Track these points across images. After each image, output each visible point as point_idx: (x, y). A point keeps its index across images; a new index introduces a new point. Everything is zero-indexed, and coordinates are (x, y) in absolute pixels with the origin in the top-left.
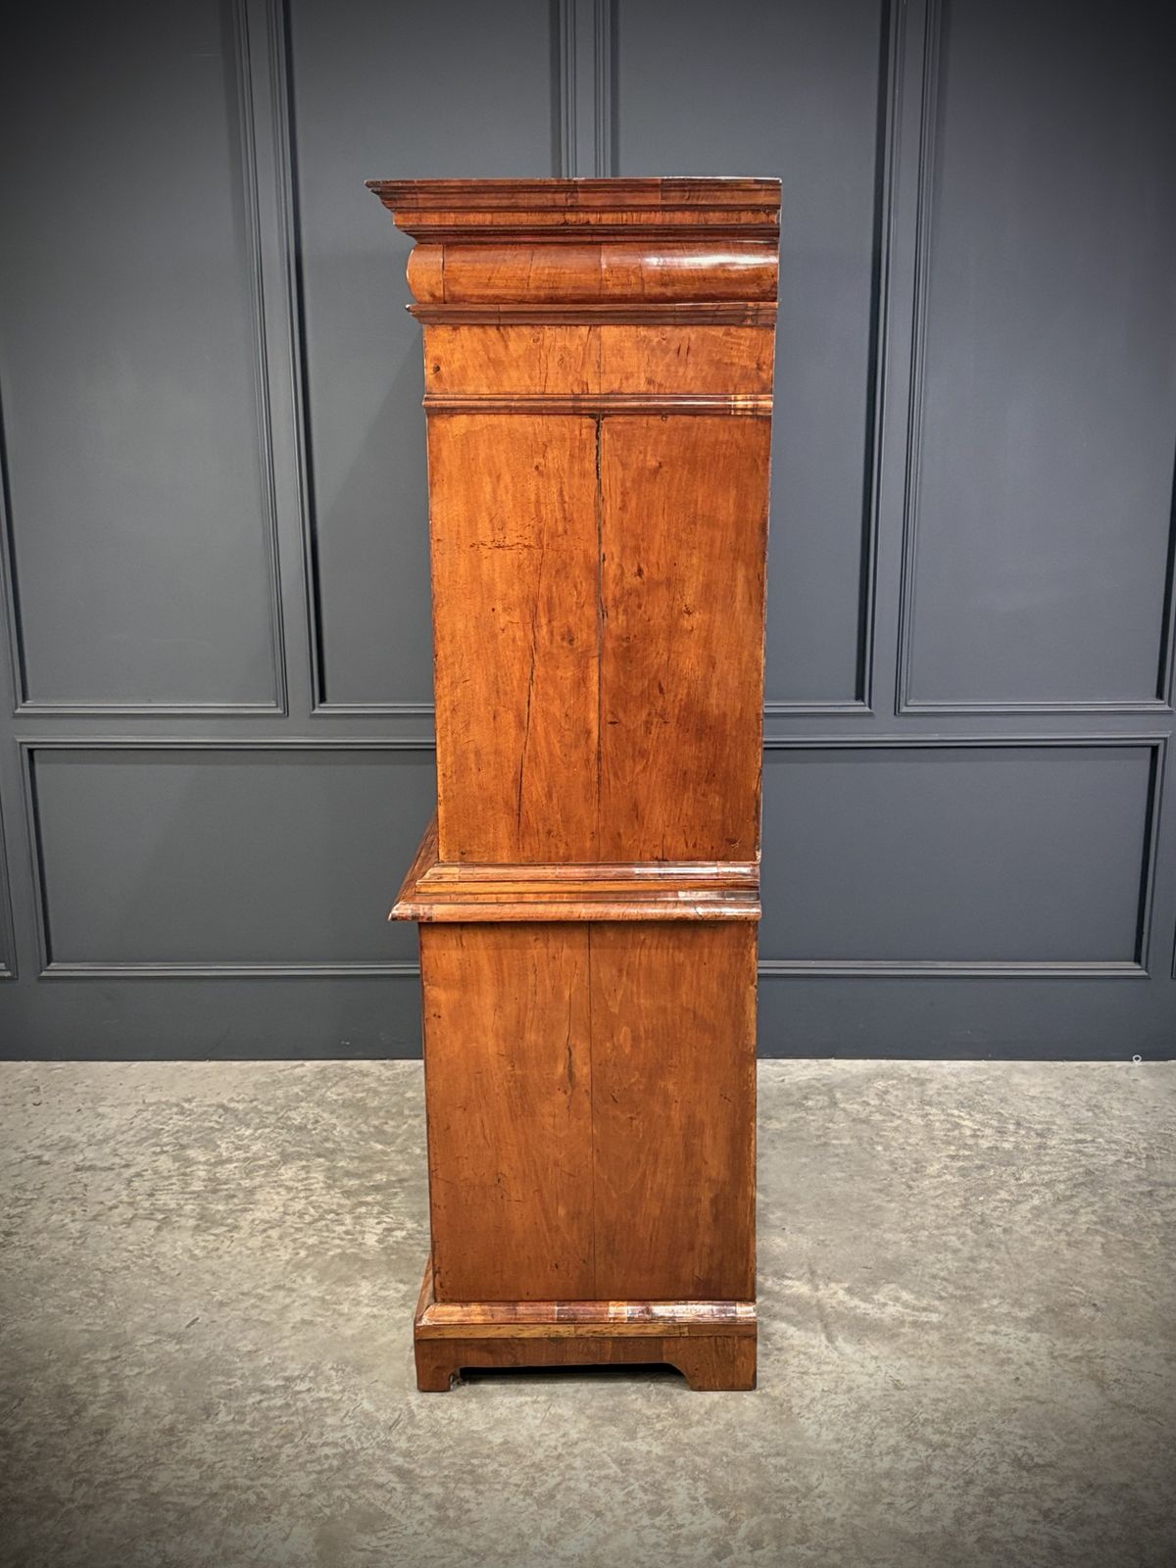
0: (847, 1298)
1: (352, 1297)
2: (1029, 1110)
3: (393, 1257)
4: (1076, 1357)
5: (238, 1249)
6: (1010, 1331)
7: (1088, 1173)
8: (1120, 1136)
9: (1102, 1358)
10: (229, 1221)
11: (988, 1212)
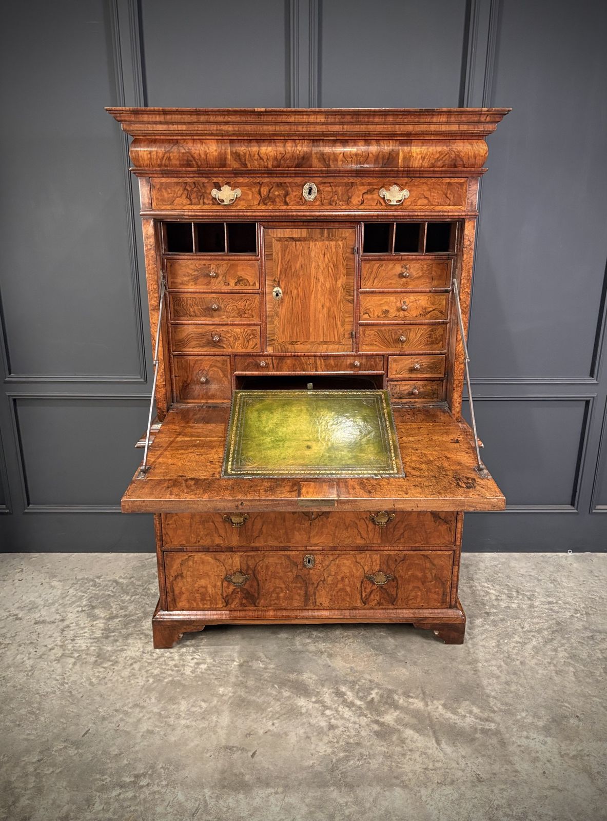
0: (443, 711)
1: (176, 712)
2: (522, 583)
3: (200, 683)
4: (574, 756)
5: (116, 678)
6: (535, 736)
7: (558, 623)
8: (570, 600)
9: (588, 756)
10: (113, 658)
11: (511, 650)
